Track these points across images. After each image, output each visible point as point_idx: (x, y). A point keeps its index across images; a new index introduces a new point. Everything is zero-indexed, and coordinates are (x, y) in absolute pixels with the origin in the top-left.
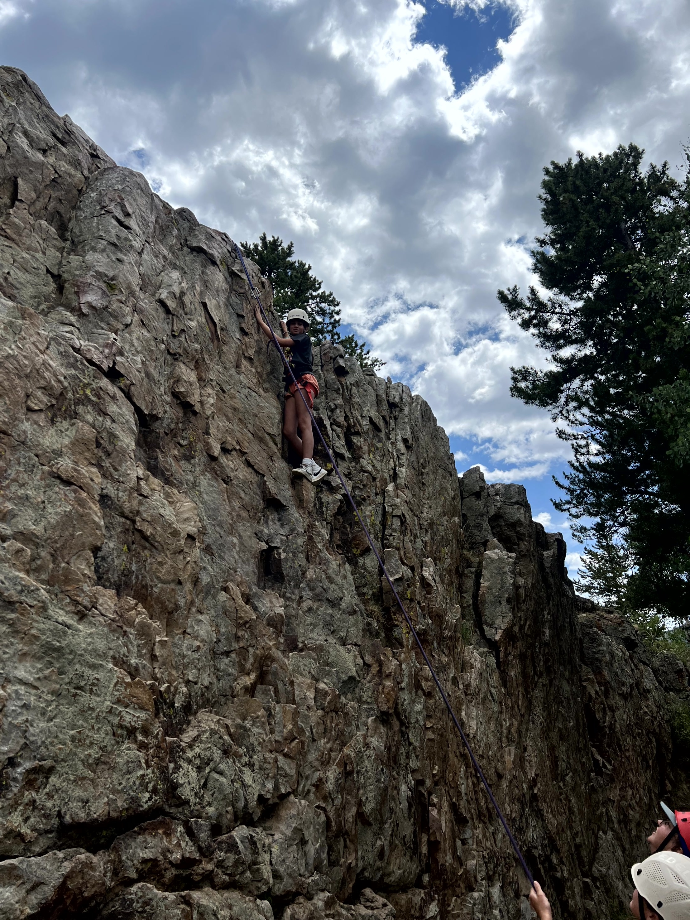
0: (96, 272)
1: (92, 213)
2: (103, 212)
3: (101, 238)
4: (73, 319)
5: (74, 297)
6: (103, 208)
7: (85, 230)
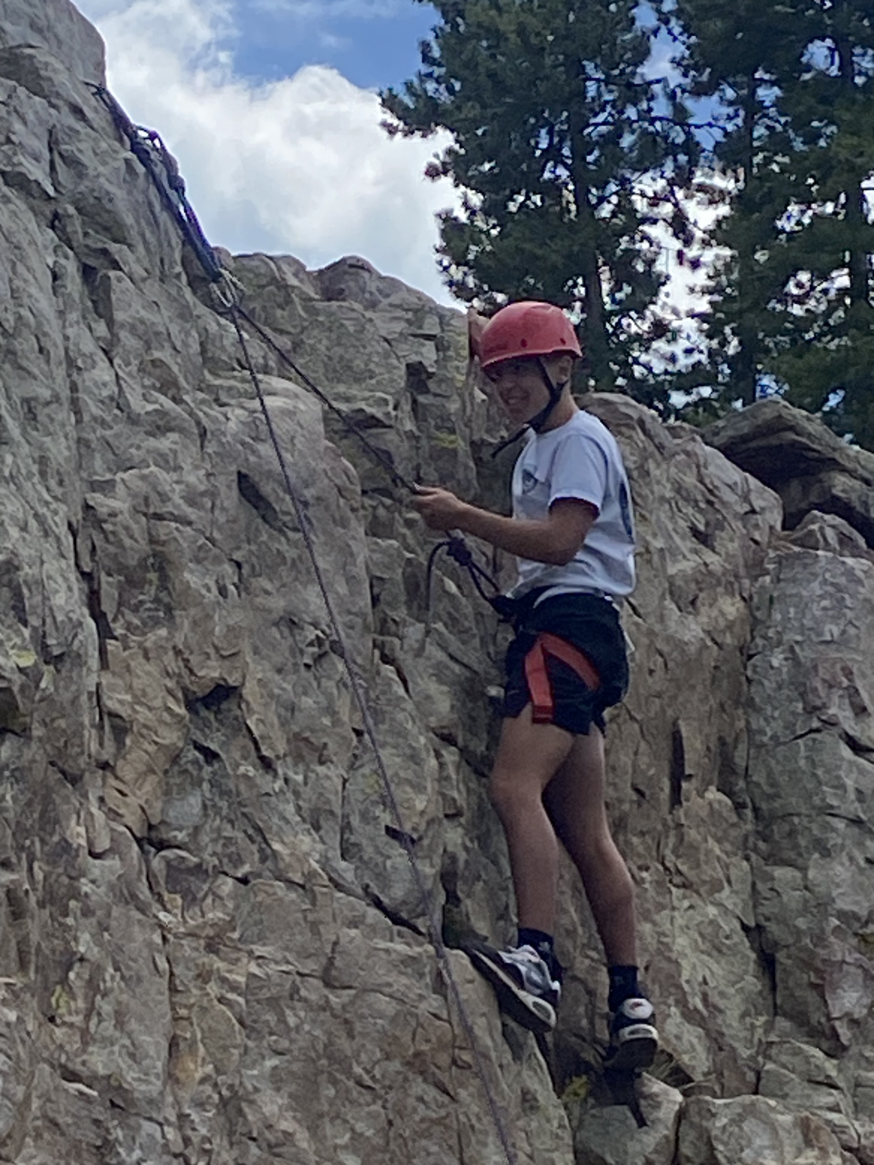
0: (841, 915)
1: (790, 726)
2: (815, 724)
3: (830, 811)
4: (830, 1067)
5: (812, 997)
6: (812, 710)
7: (783, 780)
